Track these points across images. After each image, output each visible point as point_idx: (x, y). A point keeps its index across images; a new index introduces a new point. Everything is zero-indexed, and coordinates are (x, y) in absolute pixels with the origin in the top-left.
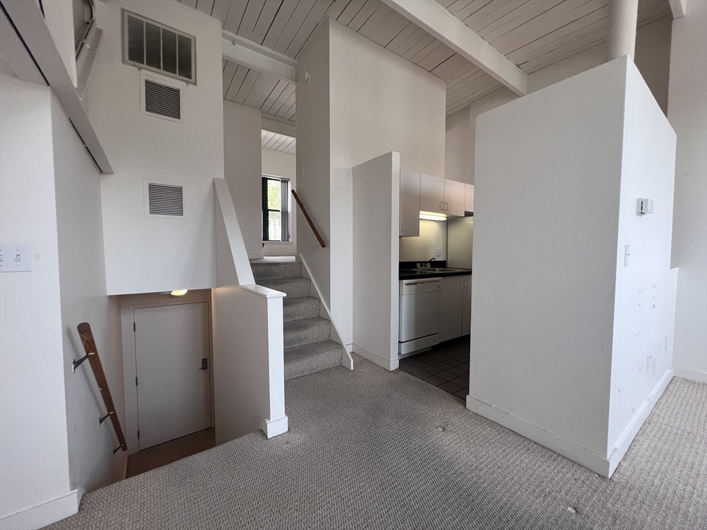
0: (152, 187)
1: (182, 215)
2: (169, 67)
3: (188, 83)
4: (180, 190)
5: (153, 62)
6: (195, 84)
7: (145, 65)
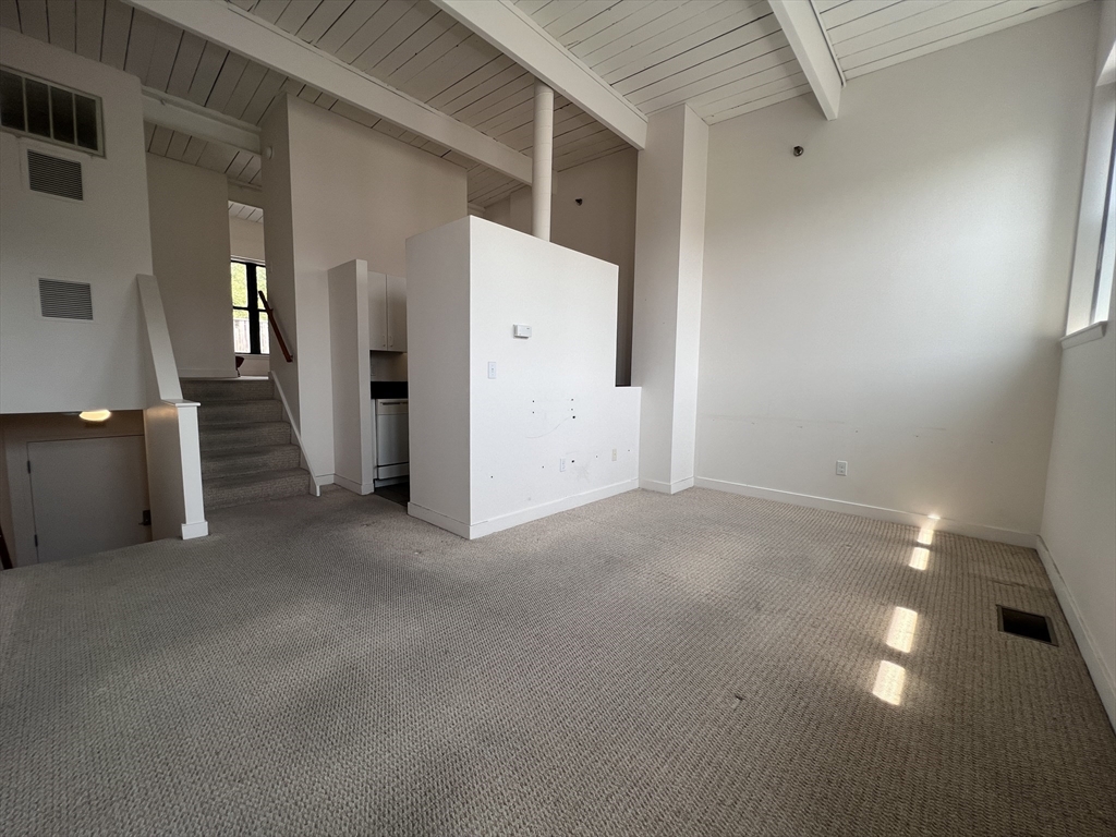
0: (44, 284)
1: (91, 318)
2: (64, 134)
3: (92, 155)
4: (87, 287)
5: (39, 127)
6: (104, 156)
7: (26, 132)
